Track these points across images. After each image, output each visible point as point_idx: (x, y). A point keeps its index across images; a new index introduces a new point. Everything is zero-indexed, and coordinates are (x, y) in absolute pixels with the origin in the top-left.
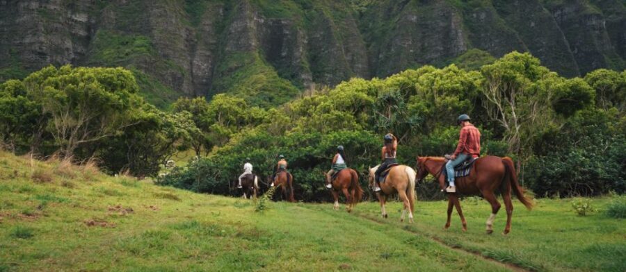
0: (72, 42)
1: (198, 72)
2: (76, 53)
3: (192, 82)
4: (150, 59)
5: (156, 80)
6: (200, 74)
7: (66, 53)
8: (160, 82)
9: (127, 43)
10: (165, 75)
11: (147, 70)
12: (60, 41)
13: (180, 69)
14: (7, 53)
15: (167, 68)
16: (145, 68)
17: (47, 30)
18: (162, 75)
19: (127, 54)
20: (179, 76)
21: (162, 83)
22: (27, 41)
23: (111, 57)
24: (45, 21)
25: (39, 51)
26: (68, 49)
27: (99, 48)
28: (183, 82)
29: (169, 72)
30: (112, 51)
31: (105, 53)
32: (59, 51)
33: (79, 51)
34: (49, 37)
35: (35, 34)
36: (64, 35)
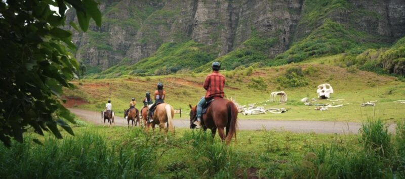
0: (290, 13)
1: (395, 14)
2: (293, 21)
3: (389, 24)
4: (345, 11)
5: (351, 27)
6: (397, 16)
7: (286, 21)
8: (355, 29)
9: (327, 4)
10: (359, 22)
11: (342, 21)
12: (281, 15)
13: (375, 14)
14: (250, 30)
15: (362, 16)
16: (341, 19)
17: (272, 9)
18: (356, 23)
19: (326, 12)
20: (374, 21)
21: (357, 30)
22: (260, 19)
23: (314, 17)
24: (270, 3)
25: (268, 24)
26: (286, 19)
27: (306, 12)
28: (378, 26)
29: (363, 19)
30: (316, 12)
31: (310, 15)
32: (281, 21)
33: (295, 19)
34: (273, 13)
35: (265, 13)
36: (284, 10)
